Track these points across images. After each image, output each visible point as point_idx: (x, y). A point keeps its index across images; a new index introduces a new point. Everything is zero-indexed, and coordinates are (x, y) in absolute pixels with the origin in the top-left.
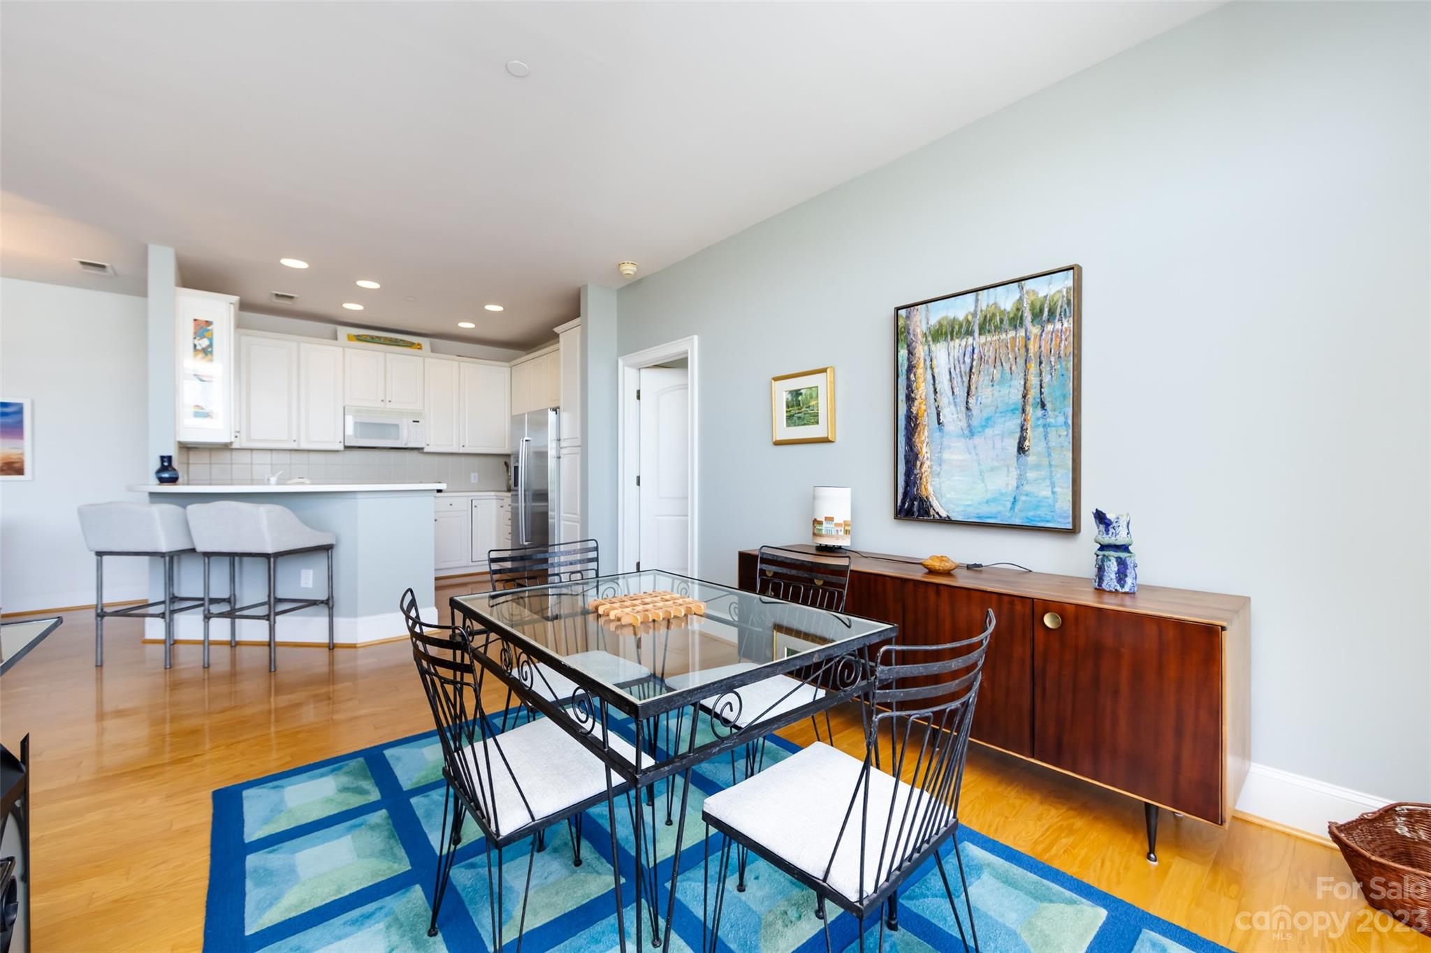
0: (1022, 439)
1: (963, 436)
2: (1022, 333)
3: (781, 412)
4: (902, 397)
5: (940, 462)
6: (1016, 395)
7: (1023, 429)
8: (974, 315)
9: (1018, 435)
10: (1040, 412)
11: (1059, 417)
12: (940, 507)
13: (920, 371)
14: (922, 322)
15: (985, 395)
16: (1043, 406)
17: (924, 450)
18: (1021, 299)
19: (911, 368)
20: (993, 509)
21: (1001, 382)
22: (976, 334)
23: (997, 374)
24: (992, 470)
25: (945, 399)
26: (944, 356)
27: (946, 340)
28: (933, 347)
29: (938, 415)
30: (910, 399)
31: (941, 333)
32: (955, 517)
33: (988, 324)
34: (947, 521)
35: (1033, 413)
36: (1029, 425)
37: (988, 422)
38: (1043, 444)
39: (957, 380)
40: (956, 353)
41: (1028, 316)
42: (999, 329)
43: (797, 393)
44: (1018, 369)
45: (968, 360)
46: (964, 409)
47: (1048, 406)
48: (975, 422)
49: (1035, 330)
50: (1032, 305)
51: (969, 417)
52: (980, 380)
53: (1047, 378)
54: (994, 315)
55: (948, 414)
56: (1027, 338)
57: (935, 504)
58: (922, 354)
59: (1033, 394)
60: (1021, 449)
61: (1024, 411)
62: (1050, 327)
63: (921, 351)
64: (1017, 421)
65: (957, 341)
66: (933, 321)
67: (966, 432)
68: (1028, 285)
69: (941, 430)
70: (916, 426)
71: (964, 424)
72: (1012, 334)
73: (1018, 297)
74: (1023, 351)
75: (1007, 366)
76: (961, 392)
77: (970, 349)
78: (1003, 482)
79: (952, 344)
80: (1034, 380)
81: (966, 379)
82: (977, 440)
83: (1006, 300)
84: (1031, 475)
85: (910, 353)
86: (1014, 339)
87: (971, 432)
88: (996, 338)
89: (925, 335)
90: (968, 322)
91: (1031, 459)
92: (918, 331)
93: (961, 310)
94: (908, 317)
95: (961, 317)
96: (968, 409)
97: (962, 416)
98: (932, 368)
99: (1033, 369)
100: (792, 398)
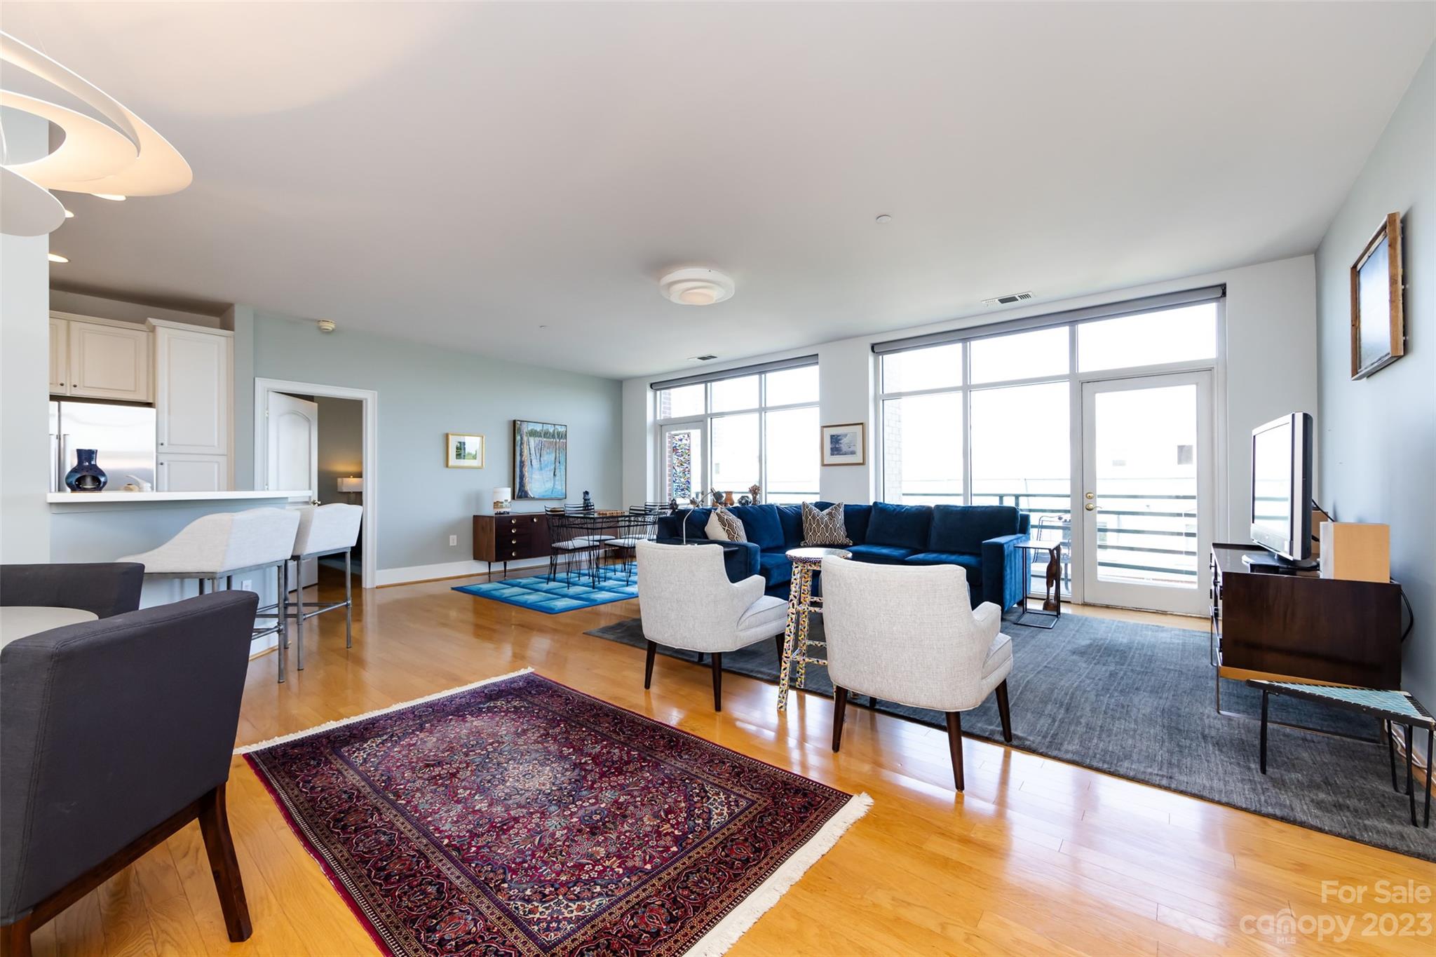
0: (554, 472)
1: (539, 470)
3: (453, 452)
4: (518, 454)
5: (531, 478)
6: (553, 459)
7: (555, 469)
8: (542, 430)
9: (552, 471)
10: (559, 465)
11: (563, 468)
12: (531, 494)
13: (525, 445)
14: (526, 428)
15: (545, 458)
16: (560, 462)
17: (526, 474)
19: (522, 444)
20: (550, 493)
21: (550, 453)
22: (543, 437)
23: (548, 451)
24: (547, 481)
25: (533, 457)
26: (533, 442)
27: (533, 436)
28: (529, 438)
29: (531, 462)
30: (521, 455)
31: (533, 433)
32: (537, 497)
33: (546, 434)
34: (533, 499)
35: (557, 464)
36: (557, 468)
37: (546, 466)
38: (560, 473)
39: (537, 452)
40: (537, 442)
41: (556, 435)
42: (548, 438)
43: (464, 444)
44: (553, 451)
45: (540, 445)
48: (543, 466)
49: (558, 440)
50: (557, 433)
51: (541, 464)
52: (544, 452)
53: (561, 455)
55: (534, 462)
56: (556, 442)
57: (530, 493)
58: (526, 440)
59: (557, 459)
60: (554, 475)
61: (554, 464)
62: (561, 441)
63: (525, 438)
64: (553, 467)
65: (537, 438)
66: (529, 429)
68: (556, 426)
69: (532, 467)
70: (524, 465)
71: (539, 465)
72: (552, 439)
73: (553, 429)
74: (554, 446)
75: (551, 449)
76: (538, 455)
77: (541, 441)
78: (549, 485)
79: (535, 438)
80: (558, 455)
81: (540, 451)
82: (543, 471)
83: (551, 429)
84: (557, 483)
85: (522, 438)
86: (553, 441)
87: (541, 469)
88: (548, 440)
89: (527, 433)
90: (540, 433)
91: (557, 478)
92: (523, 430)
93: (538, 428)
94: (521, 425)
95: (538, 430)
96: (540, 461)
97: (539, 463)
98: (529, 445)
99: (557, 451)
100: (459, 445)
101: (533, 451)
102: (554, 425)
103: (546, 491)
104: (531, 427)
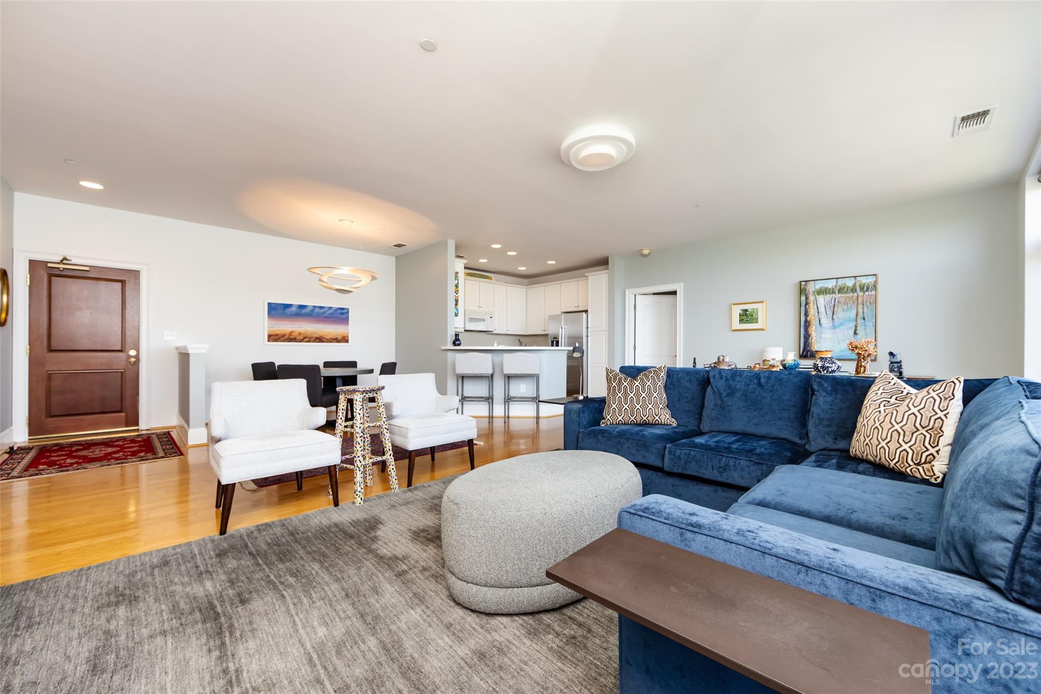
0: (856, 330)
1: (831, 328)
2: (856, 294)
3: (736, 318)
4: (803, 314)
5: (820, 338)
7: (856, 327)
8: (836, 286)
9: (854, 329)
10: (863, 321)
11: (870, 324)
13: (811, 305)
14: (811, 288)
15: (840, 314)
16: (864, 319)
17: (813, 333)
18: (855, 283)
19: (807, 304)
20: (844, 354)
21: (848, 310)
22: (837, 293)
25: (823, 315)
26: (822, 300)
27: (823, 294)
28: (817, 297)
29: (820, 321)
30: (806, 315)
31: (822, 292)
33: (841, 290)
35: (860, 321)
36: (858, 325)
37: (841, 324)
38: (864, 332)
39: (828, 309)
41: (858, 289)
42: (846, 292)
43: (746, 310)
44: (854, 306)
45: (833, 302)
46: (831, 319)
47: (866, 319)
48: (836, 324)
49: (861, 294)
50: (860, 286)
53: (865, 310)
54: (844, 288)
55: (824, 321)
56: (858, 296)
58: (812, 300)
59: (860, 315)
60: (855, 333)
61: (856, 320)
62: (867, 293)
63: (811, 298)
64: (853, 324)
65: (828, 295)
67: (832, 327)
68: (858, 279)
69: (821, 326)
70: (809, 325)
71: (831, 324)
72: (852, 294)
73: (854, 282)
74: (856, 300)
75: (849, 305)
76: (830, 314)
77: (834, 298)
79: (826, 296)
80: (860, 310)
81: (832, 309)
82: (837, 330)
83: (850, 283)
85: (807, 298)
86: (853, 296)
87: (834, 327)
88: (845, 295)
89: (814, 292)
90: (833, 289)
92: (810, 290)
93: (830, 284)
94: (806, 285)
96: (833, 319)
97: (831, 322)
98: (817, 304)
99: (860, 306)
100: (741, 312)
101: (822, 310)
102: (855, 277)
103: (841, 352)
104: (819, 285)
